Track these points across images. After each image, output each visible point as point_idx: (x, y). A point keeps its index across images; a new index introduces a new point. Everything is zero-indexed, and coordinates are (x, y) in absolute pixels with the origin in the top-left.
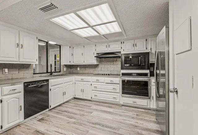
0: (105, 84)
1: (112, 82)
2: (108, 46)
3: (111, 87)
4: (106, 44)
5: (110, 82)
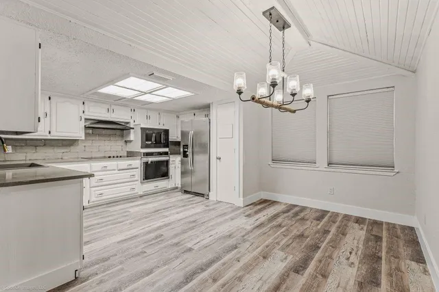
0: (116, 171)
1: (130, 167)
2: (111, 110)
3: (128, 174)
4: (107, 106)
5: (126, 167)
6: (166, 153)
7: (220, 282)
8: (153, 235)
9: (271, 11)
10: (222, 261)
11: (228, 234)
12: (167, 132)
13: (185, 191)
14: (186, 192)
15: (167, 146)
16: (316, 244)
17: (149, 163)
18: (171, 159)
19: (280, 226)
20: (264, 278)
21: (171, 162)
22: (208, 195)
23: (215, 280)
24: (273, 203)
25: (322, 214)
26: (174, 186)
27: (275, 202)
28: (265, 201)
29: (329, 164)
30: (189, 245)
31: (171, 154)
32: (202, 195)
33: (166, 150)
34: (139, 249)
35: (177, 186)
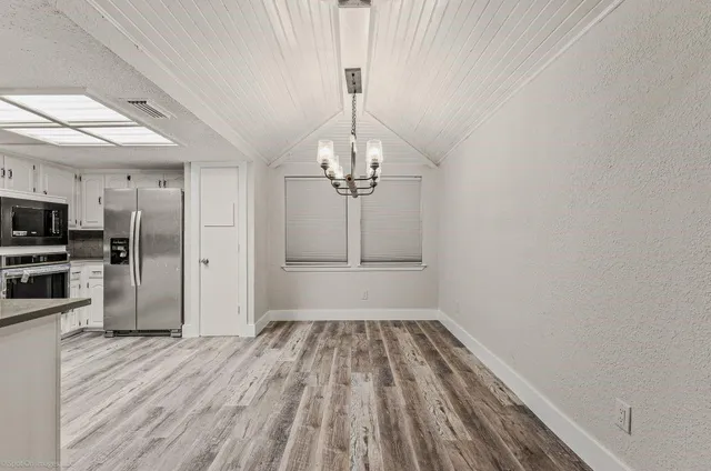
6: (61, 258)
7: (324, 424)
8: (140, 413)
9: (356, 73)
10: (301, 405)
11: (272, 374)
12: (62, 210)
13: (115, 332)
14: (118, 334)
15: (63, 242)
16: (381, 355)
17: (24, 280)
18: (73, 270)
19: (327, 349)
20: (366, 401)
21: (72, 276)
22: (180, 331)
23: (316, 425)
24: (293, 325)
25: (360, 326)
26: (77, 327)
27: (293, 323)
28: (279, 324)
29: (362, 261)
30: (232, 403)
31: (73, 258)
32: (166, 333)
33: (61, 249)
34: (141, 439)
35: (84, 325)
